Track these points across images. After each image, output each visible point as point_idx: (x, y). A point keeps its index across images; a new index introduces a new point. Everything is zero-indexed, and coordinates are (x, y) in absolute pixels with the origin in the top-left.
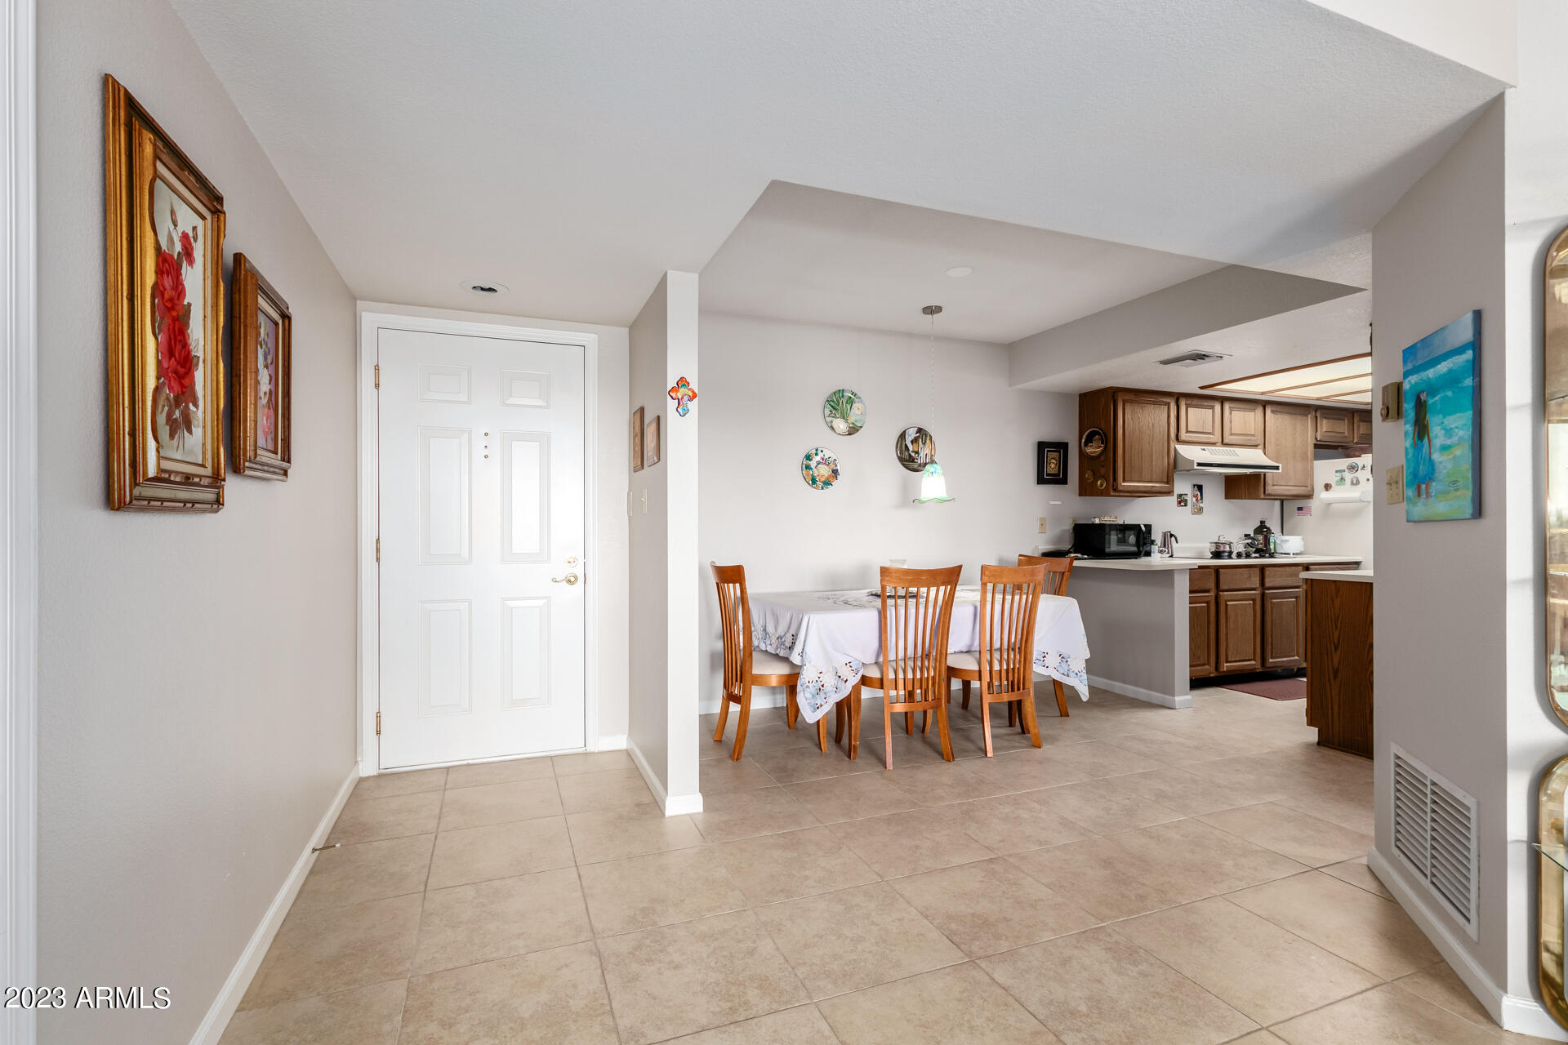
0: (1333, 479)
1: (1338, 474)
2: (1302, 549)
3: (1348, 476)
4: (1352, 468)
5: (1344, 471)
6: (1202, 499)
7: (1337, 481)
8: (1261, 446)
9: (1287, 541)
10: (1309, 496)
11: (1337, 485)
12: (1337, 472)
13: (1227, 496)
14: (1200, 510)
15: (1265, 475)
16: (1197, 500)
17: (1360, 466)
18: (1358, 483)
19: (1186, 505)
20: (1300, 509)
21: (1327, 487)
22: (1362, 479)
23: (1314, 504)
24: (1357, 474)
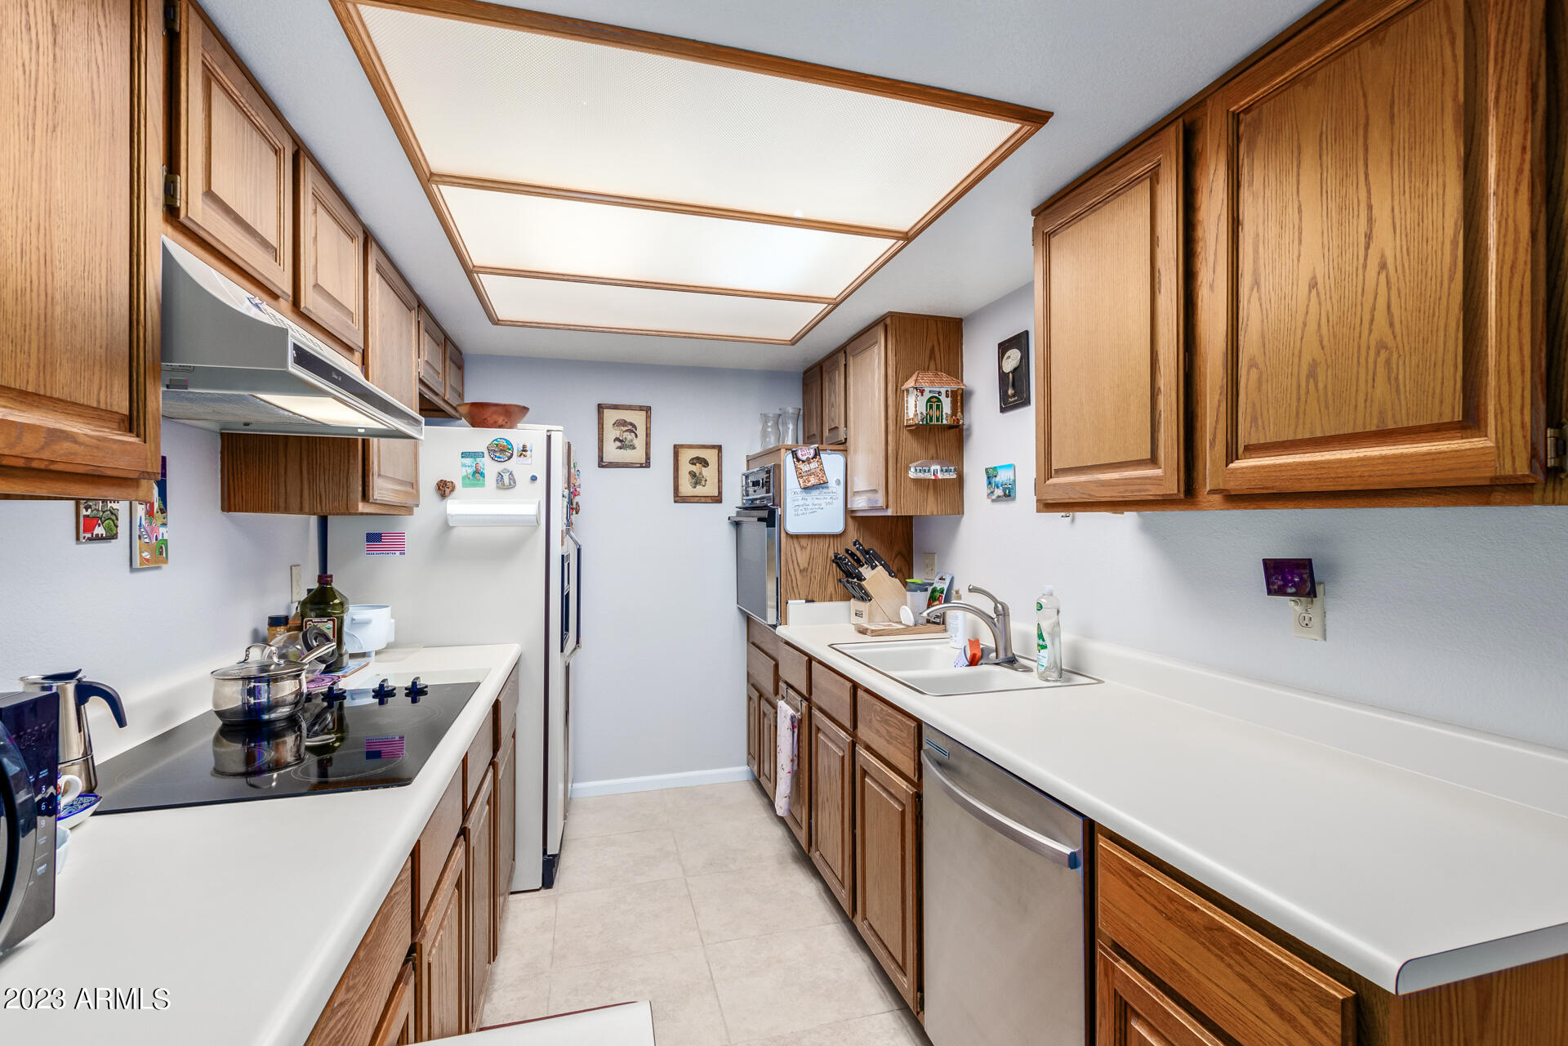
0: (456, 471)
1: (468, 461)
2: (392, 639)
3: (491, 468)
4: (501, 451)
5: (482, 455)
6: (163, 510)
7: (467, 477)
8: (358, 356)
9: (366, 623)
10: (408, 510)
11: (465, 485)
12: (464, 455)
13: (230, 503)
14: (160, 552)
15: (365, 443)
16: (150, 513)
17: (517, 447)
18: (513, 483)
19: (111, 536)
20: (374, 538)
21: (444, 489)
22: (522, 478)
23: (416, 527)
24: (509, 465)
